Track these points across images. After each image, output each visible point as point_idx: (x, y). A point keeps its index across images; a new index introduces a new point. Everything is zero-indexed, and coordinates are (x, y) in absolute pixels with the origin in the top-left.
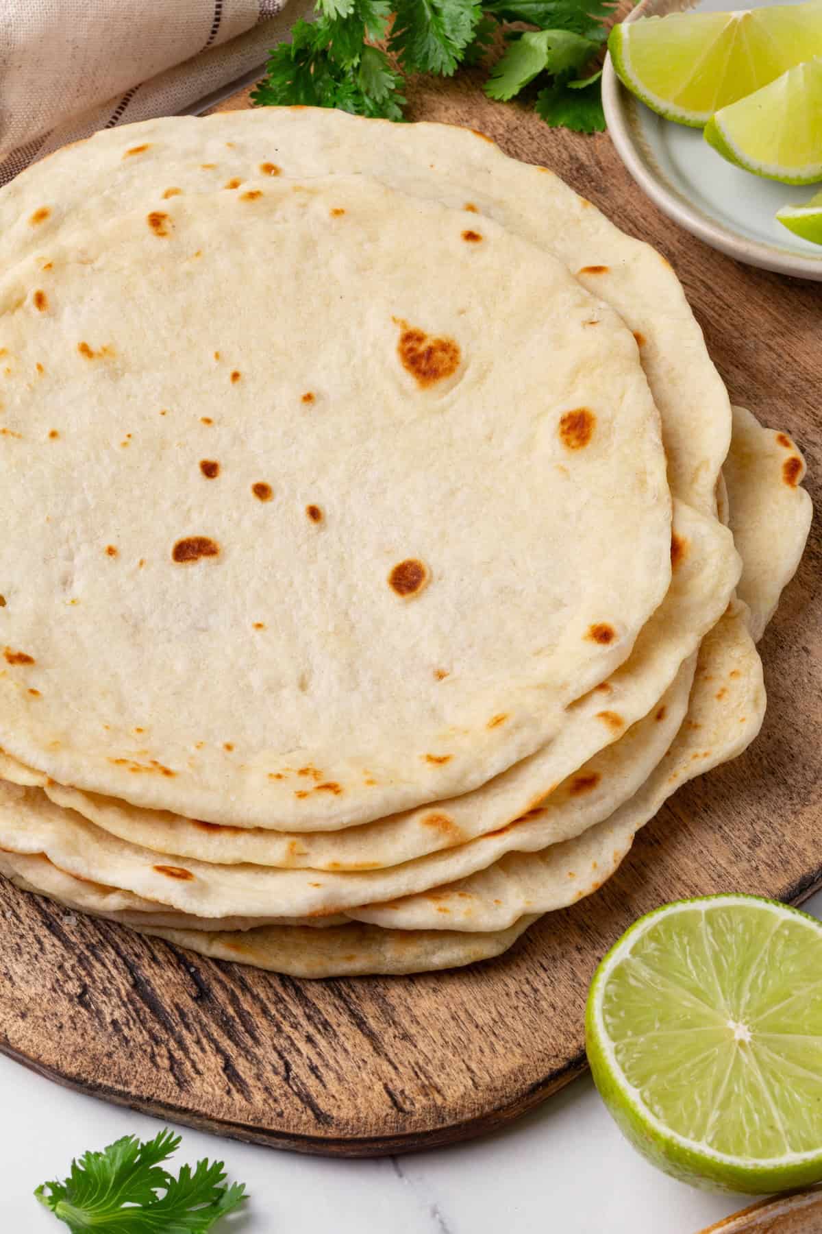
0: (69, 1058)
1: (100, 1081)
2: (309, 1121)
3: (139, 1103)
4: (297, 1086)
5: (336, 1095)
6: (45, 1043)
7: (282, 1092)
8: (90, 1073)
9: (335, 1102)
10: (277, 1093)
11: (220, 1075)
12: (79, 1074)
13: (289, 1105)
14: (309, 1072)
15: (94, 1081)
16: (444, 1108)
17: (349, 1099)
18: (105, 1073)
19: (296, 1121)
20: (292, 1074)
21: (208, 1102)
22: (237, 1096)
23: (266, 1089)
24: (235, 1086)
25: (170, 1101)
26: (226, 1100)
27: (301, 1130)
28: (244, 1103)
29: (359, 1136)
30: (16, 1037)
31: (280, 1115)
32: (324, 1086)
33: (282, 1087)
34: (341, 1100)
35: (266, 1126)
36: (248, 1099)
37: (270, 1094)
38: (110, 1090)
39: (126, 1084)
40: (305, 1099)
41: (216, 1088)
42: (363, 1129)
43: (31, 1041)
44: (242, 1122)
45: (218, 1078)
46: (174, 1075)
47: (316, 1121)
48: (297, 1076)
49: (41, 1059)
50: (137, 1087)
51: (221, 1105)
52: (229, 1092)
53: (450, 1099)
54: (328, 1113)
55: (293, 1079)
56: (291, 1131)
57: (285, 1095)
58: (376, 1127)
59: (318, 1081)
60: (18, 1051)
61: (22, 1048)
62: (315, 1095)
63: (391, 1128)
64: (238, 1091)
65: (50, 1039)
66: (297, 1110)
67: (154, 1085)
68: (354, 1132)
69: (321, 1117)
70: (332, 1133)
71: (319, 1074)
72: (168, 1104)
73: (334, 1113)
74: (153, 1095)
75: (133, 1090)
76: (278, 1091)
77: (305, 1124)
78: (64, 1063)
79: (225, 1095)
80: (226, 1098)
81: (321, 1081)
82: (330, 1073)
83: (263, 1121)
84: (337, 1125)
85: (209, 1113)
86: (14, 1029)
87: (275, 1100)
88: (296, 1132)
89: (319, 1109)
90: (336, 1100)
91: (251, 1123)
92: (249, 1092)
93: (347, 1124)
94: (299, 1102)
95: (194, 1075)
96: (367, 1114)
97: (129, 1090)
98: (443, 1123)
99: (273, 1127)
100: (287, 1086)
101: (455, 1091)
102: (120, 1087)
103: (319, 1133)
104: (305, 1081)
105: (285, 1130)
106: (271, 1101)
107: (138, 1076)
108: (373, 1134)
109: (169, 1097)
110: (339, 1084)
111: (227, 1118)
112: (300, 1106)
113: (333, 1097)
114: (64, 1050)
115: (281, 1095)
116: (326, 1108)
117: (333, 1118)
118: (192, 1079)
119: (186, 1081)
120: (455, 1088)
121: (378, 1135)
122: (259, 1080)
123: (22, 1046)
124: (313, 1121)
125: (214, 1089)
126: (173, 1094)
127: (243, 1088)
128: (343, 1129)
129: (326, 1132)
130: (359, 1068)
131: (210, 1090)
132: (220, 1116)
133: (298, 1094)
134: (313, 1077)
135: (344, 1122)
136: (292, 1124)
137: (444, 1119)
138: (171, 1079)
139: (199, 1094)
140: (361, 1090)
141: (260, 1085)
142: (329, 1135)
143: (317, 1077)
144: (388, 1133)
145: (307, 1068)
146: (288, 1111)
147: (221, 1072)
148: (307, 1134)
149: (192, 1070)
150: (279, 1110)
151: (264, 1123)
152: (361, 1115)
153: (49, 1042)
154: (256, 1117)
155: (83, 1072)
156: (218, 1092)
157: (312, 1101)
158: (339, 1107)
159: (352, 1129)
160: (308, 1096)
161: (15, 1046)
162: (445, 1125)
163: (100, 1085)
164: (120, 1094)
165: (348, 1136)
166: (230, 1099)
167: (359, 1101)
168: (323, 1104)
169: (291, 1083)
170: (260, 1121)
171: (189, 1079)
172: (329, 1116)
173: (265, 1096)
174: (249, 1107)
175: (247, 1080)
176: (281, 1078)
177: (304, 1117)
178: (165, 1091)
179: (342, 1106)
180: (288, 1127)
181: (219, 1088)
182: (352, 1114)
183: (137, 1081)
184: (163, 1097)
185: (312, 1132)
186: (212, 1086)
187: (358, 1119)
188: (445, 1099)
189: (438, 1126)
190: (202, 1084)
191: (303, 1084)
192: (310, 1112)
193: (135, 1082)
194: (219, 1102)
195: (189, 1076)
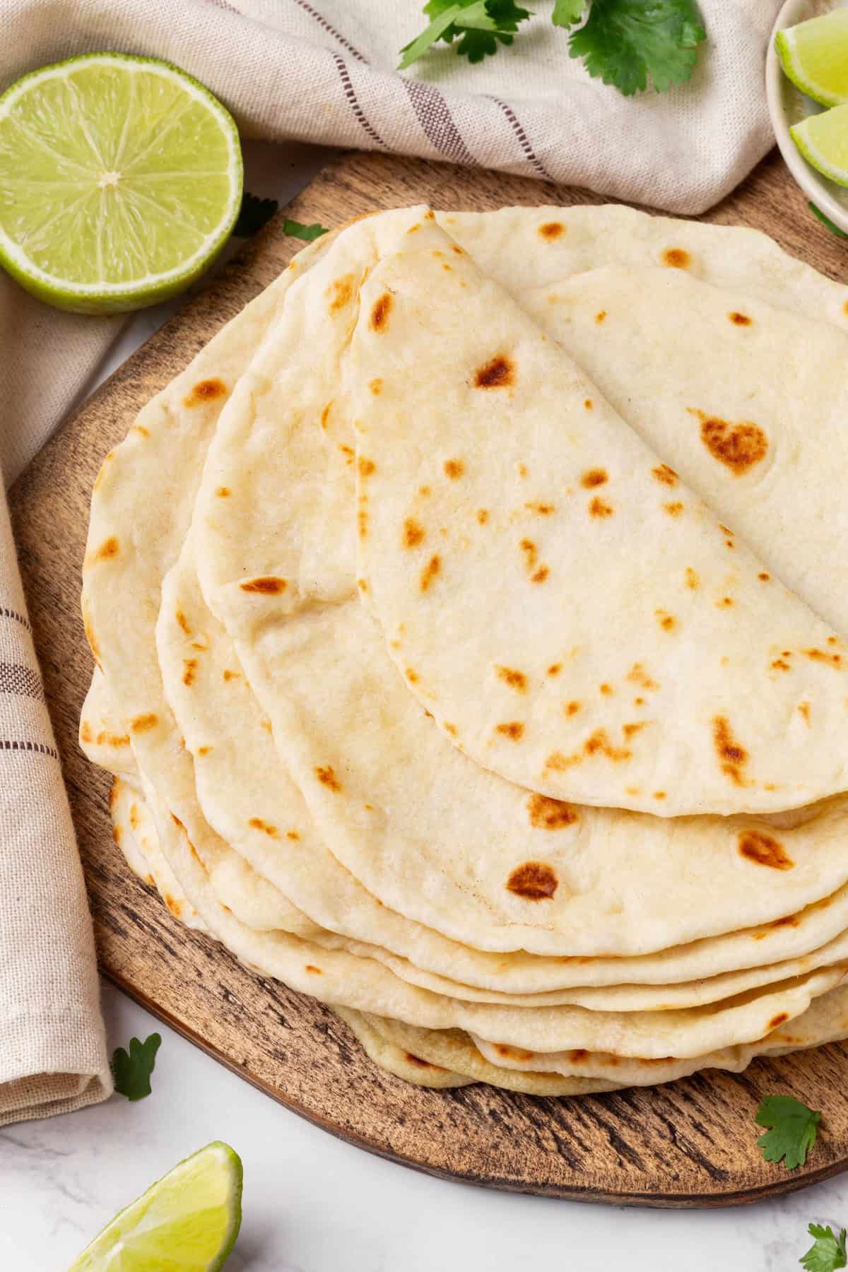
0: (456, 1156)
1: (492, 1174)
2: (706, 1180)
3: (534, 1189)
4: (685, 1146)
5: (726, 1149)
6: (429, 1145)
7: (673, 1155)
8: (480, 1168)
9: (726, 1156)
10: (668, 1157)
11: (609, 1149)
12: (470, 1171)
13: (682, 1168)
14: (694, 1130)
15: (486, 1176)
16: (833, 1143)
17: (739, 1151)
18: (495, 1165)
19: (692, 1181)
20: (678, 1135)
21: (603, 1178)
22: (630, 1167)
23: (657, 1155)
24: (625, 1156)
25: (566, 1182)
26: (620, 1172)
27: (699, 1190)
28: (638, 1172)
29: (756, 1186)
30: (399, 1144)
31: (676, 1178)
32: (712, 1142)
33: (672, 1150)
34: (732, 1153)
35: (665, 1192)
36: (642, 1168)
37: (661, 1159)
38: (504, 1181)
39: (518, 1172)
40: (696, 1159)
41: (608, 1162)
42: (759, 1179)
43: (415, 1145)
44: (640, 1192)
45: (607, 1152)
46: (564, 1156)
47: (712, 1179)
48: (684, 1137)
49: (429, 1161)
50: (529, 1174)
51: (617, 1177)
52: (621, 1164)
53: (837, 1134)
54: (722, 1168)
55: (680, 1140)
56: (690, 1192)
57: (677, 1158)
58: (772, 1174)
59: (704, 1137)
60: (403, 1156)
61: (408, 1154)
62: (705, 1153)
63: (786, 1173)
64: (629, 1161)
65: (434, 1140)
66: (692, 1170)
67: (547, 1169)
68: (752, 1183)
69: (717, 1174)
70: (731, 1187)
71: (704, 1130)
72: (564, 1186)
73: (728, 1167)
74: (548, 1180)
75: (526, 1177)
76: (669, 1155)
77: (702, 1183)
78: (453, 1162)
79: (617, 1166)
80: (619, 1170)
81: (708, 1137)
82: (715, 1127)
83: (661, 1187)
84: (733, 1179)
85: (606, 1187)
86: (395, 1136)
87: (668, 1165)
88: (694, 1193)
89: (712, 1166)
90: (726, 1153)
91: (650, 1192)
92: (640, 1160)
93: (743, 1176)
94: (691, 1162)
95: (583, 1153)
96: (760, 1163)
97: (523, 1178)
98: (834, 1159)
99: (672, 1192)
100: (675, 1148)
101: (839, 1125)
102: (513, 1177)
103: (718, 1190)
104: (692, 1140)
105: (684, 1192)
106: (664, 1166)
107: (528, 1163)
108: (770, 1183)
109: (563, 1179)
110: (726, 1138)
111: (625, 1190)
112: (693, 1166)
113: (723, 1151)
114: (449, 1149)
115: (671, 1158)
116: (719, 1163)
117: (728, 1173)
118: (582, 1156)
119: (576, 1160)
120: (839, 1121)
121: (775, 1182)
122: (647, 1147)
123: (408, 1151)
124: (709, 1180)
125: (605, 1163)
126: (567, 1175)
127: (634, 1159)
128: (740, 1182)
129: (724, 1188)
130: (742, 1117)
131: (602, 1165)
132: (618, 1189)
133: (688, 1154)
134: (699, 1135)
135: (739, 1174)
136: (689, 1185)
137: (835, 1155)
138: (562, 1160)
139: (593, 1171)
140: (748, 1139)
141: (650, 1152)
142: (728, 1190)
143: (703, 1134)
144: (784, 1178)
145: (691, 1127)
146: (682, 1173)
147: (609, 1146)
148: (706, 1192)
149: (580, 1147)
150: (673, 1174)
151: (662, 1189)
152: (755, 1165)
153: (433, 1143)
154: (653, 1185)
155: (474, 1168)
156: (610, 1166)
157: (703, 1159)
158: (731, 1161)
159: (749, 1181)
160: (699, 1154)
161: (400, 1152)
162: (837, 1161)
163: (493, 1177)
164: (515, 1183)
165: (746, 1188)
166: (624, 1171)
167: (749, 1152)
168: (716, 1160)
169: (679, 1144)
170: (658, 1187)
171: (579, 1158)
172: (723, 1171)
173: (657, 1161)
174: (644, 1175)
175: (636, 1149)
176: (668, 1141)
177: (700, 1177)
178: (558, 1174)
179: (734, 1159)
180: (686, 1189)
181: (611, 1162)
182: (745, 1165)
183: (529, 1168)
184: (557, 1179)
185: (711, 1190)
186: (603, 1161)
187: (753, 1170)
188: (832, 1135)
189: (831, 1163)
190: (593, 1161)
191: (690, 1143)
192: (704, 1171)
193: (527, 1170)
194: (613, 1175)
195: (579, 1154)
